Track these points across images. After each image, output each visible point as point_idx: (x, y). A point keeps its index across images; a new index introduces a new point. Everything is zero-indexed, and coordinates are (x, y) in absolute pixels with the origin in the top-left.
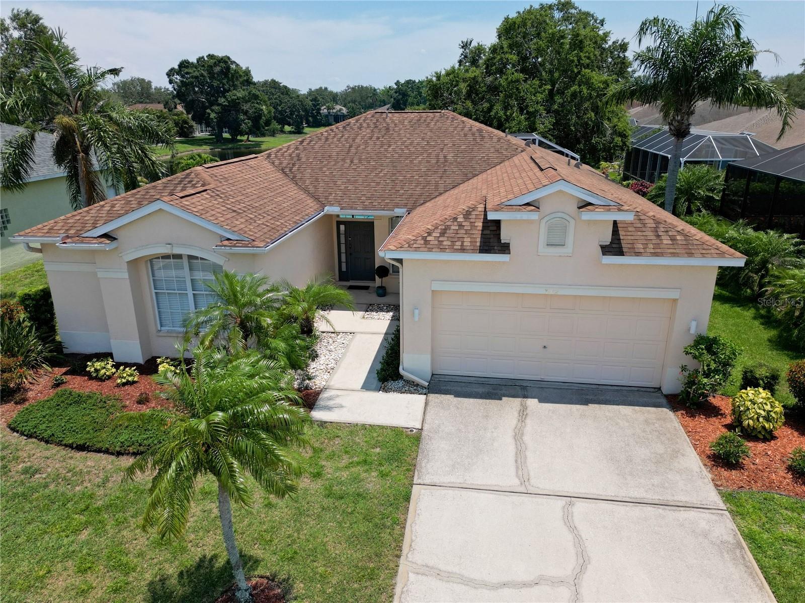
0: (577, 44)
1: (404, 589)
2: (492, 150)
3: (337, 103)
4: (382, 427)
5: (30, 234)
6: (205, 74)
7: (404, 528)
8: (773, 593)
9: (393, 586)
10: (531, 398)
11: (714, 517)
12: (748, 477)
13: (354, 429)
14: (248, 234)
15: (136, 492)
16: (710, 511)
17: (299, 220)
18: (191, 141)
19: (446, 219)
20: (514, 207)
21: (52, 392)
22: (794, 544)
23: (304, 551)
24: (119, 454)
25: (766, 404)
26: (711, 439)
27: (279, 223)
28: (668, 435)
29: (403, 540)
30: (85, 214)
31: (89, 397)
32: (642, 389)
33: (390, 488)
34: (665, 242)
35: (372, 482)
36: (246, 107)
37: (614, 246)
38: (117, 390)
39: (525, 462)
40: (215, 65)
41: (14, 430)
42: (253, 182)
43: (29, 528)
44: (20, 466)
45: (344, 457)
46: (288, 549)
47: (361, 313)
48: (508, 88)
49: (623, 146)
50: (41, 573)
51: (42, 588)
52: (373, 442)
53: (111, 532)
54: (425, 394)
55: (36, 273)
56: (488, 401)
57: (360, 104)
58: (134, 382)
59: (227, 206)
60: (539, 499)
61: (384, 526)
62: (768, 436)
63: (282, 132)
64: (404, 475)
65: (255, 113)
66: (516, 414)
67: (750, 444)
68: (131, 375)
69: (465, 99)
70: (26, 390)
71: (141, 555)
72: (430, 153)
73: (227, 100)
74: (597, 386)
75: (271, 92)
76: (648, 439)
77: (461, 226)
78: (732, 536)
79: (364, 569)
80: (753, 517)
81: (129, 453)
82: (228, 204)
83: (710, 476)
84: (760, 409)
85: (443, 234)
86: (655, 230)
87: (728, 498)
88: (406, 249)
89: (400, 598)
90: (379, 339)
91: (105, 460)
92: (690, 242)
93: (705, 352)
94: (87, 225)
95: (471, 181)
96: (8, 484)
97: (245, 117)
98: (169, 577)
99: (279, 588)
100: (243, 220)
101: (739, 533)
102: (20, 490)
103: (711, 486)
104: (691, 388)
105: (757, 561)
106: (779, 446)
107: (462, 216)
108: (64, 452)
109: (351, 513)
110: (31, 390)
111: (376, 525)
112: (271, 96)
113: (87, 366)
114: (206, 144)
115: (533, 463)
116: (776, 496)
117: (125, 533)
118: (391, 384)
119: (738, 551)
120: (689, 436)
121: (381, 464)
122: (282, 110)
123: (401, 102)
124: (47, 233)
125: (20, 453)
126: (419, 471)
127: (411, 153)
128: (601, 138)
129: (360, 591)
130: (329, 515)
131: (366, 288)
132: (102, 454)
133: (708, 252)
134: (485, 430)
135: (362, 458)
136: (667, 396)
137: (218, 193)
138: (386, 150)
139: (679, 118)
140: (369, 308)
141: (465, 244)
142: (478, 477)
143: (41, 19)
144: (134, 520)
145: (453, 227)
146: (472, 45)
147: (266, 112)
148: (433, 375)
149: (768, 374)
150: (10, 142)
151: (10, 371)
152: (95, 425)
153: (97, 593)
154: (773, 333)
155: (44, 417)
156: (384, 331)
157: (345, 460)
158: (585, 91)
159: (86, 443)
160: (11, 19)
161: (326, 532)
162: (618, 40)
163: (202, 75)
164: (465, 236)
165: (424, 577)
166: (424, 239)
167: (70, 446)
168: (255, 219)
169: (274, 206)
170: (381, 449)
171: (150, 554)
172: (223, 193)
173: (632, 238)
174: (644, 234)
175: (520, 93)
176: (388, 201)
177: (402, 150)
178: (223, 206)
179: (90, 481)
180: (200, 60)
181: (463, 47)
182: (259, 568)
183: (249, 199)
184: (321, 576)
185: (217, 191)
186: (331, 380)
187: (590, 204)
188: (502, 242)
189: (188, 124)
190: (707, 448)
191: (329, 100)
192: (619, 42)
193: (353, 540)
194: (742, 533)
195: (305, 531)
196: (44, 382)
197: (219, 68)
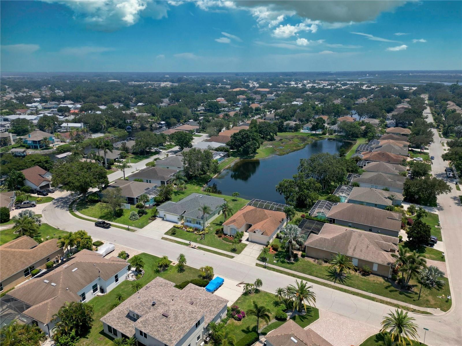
38: (228, 238)
63: (266, 140)
167: (226, 241)
187: (261, 230)
196: (223, 236)
197: (245, 136)
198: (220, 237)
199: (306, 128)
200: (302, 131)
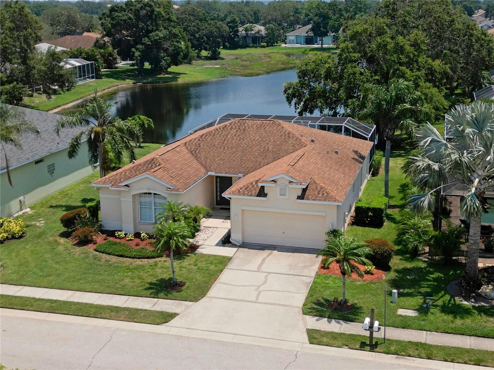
1: (215, 285)
2: (291, 145)
4: (219, 256)
5: (97, 183)
6: (132, 17)
7: (219, 276)
9: (212, 285)
10: (276, 250)
11: (309, 278)
12: (329, 271)
14: (177, 186)
15: (142, 267)
17: (196, 179)
18: (116, 73)
19: (249, 183)
20: (268, 182)
21: (105, 242)
22: (325, 284)
31: (118, 243)
32: (319, 250)
33: (217, 269)
34: (320, 195)
35: (212, 267)
36: (166, 45)
37: (302, 196)
38: (127, 242)
39: (262, 265)
40: (142, 8)
41: (97, 251)
42: (178, 161)
44: (104, 260)
45: (205, 262)
46: (186, 278)
47: (223, 220)
52: (215, 259)
54: (238, 248)
55: (66, 196)
56: (260, 251)
58: (133, 239)
59: (169, 174)
60: (260, 273)
63: (199, 57)
64: (222, 266)
65: (174, 50)
66: (267, 254)
68: (132, 237)
70: (95, 241)
72: (262, 146)
73: (150, 39)
77: (253, 186)
78: (310, 281)
80: (321, 279)
81: (137, 258)
85: (246, 189)
88: (233, 194)
92: (328, 196)
94: (117, 180)
96: (103, 263)
97: (165, 54)
100: (175, 181)
101: (313, 281)
102: (107, 264)
103: (316, 272)
107: (255, 182)
108: (116, 257)
110: (97, 241)
112: (190, 24)
113: (115, 234)
114: (129, 77)
115: (264, 266)
118: (227, 244)
119: (308, 284)
121: (216, 264)
123: (322, 25)
124: (103, 183)
125: (102, 257)
126: (228, 266)
127: (253, 145)
133: (332, 200)
134: (254, 258)
135: (210, 262)
137: (165, 169)
138: (241, 143)
141: (252, 193)
142: (245, 268)
144: (143, 271)
145: (250, 187)
147: (183, 48)
148: (243, 242)
151: (92, 232)
152: (124, 250)
155: (106, 247)
163: (130, 18)
164: (254, 190)
165: (221, 284)
166: (239, 191)
167: (118, 256)
168: (179, 180)
169: (187, 173)
170: (217, 261)
173: (310, 193)
174: (314, 192)
177: (249, 143)
179: (126, 263)
183: (177, 170)
185: (165, 167)
186: (204, 243)
187: (292, 182)
188: (265, 193)
189: (112, 57)
196: (100, 238)
197: (145, 12)
198: (84, 242)
199: (293, 38)
200: (283, 45)
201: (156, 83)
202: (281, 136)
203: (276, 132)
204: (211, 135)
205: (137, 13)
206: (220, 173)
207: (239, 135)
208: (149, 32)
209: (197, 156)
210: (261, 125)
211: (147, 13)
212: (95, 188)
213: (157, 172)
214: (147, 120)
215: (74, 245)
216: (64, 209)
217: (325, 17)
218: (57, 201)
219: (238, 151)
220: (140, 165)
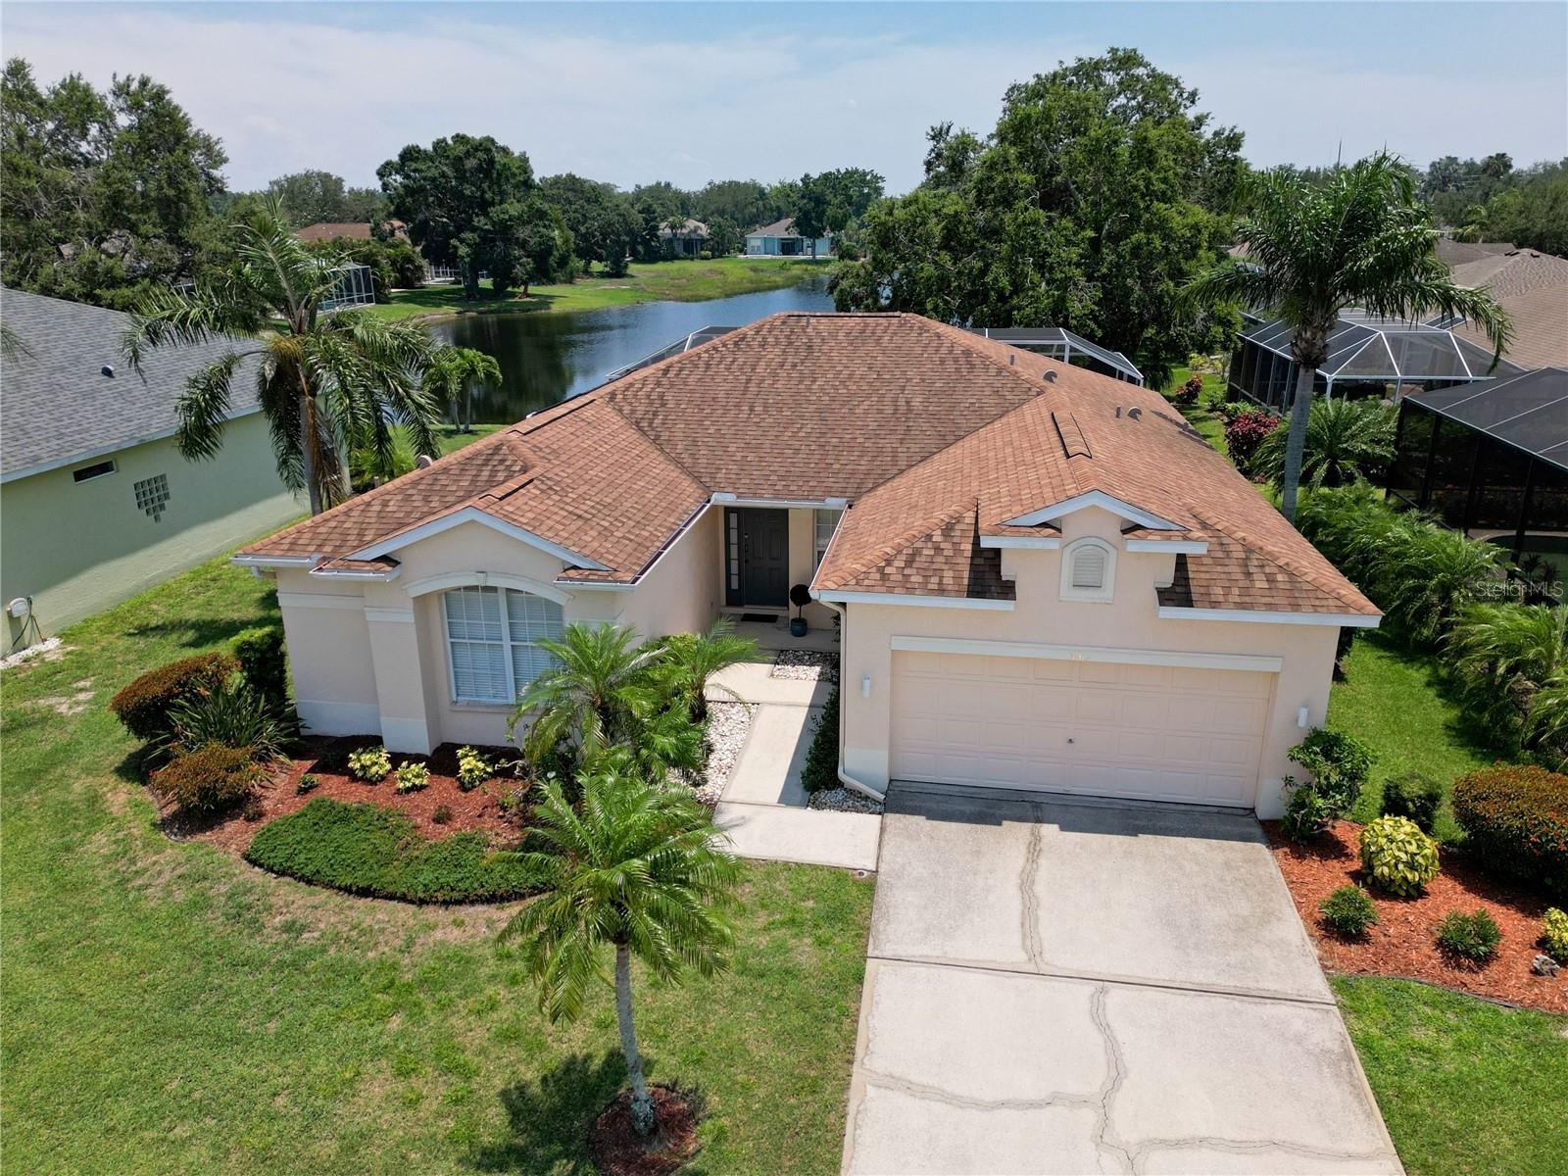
0: (1145, 155)
1: (862, 1107)
2: (988, 391)
3: (689, 216)
4: (814, 867)
5: (261, 552)
6: (449, 172)
7: (857, 1021)
8: (1385, 1121)
9: (845, 1103)
10: (1049, 823)
11: (1315, 1015)
12: (1374, 955)
13: (774, 869)
14: (607, 559)
15: (459, 962)
16: (1311, 1006)
17: (674, 523)
18: (422, 295)
19: (914, 536)
20: (1022, 529)
21: (301, 803)
22: (1426, 1055)
23: (715, 1051)
24: (422, 902)
25: (1410, 843)
26: (1324, 895)
27: (646, 534)
28: (1259, 887)
29: (855, 1039)
30: (343, 518)
31: (361, 811)
32: (1226, 810)
33: (833, 962)
34: (1258, 584)
35: (805, 953)
36: (522, 233)
37: (1178, 589)
38: (398, 799)
39: (1036, 926)
40: (468, 154)
41: (254, 863)
42: (596, 454)
43: (315, 1012)
44: (277, 920)
45: (761, 913)
46: (692, 1048)
47: (768, 667)
48: (1016, 235)
49: (1226, 341)
50: (347, 1075)
51: (354, 1096)
52: (803, 891)
53: (433, 1021)
54: (880, 813)
55: (212, 584)
56: (979, 827)
57: (732, 218)
58: (423, 787)
59: (567, 507)
60: (1055, 983)
61: (828, 1019)
62: (1413, 892)
63: (587, 273)
64: (853, 943)
65: (540, 244)
66: (1023, 850)
67: (1385, 904)
68: (418, 776)
69: (939, 248)
70: (258, 799)
71: (482, 1052)
72: (883, 396)
73: (491, 220)
74: (1154, 804)
75: (568, 198)
76: (1227, 893)
77: (938, 549)
78: (1338, 1042)
79: (802, 1078)
80: (1374, 1015)
81: (437, 901)
82: (567, 504)
83: (1316, 952)
84: (1399, 850)
85: (909, 563)
86: (1245, 563)
87: (1341, 986)
88: (852, 588)
89: (856, 1119)
90: (800, 716)
91: (404, 912)
92: (1298, 585)
93: (1320, 758)
94: (349, 538)
95: (952, 450)
96: (267, 946)
97: (522, 253)
98: (528, 1084)
99: (685, 1101)
100: (594, 533)
101: (1349, 1038)
102: (287, 956)
103: (1316, 968)
104: (1298, 812)
105: (1370, 1077)
106: (1429, 909)
107: (939, 532)
108: (339, 899)
109: (778, 999)
110: (266, 798)
111: (816, 1018)
112: (568, 208)
113: (349, 760)
115: (1048, 929)
116: (1413, 985)
117: (453, 1020)
118: (824, 795)
119: (1344, 1064)
120: (1291, 889)
121: (816, 926)
122: (587, 233)
123: (813, 215)
124: (288, 550)
125: (273, 900)
126: (876, 939)
127: (852, 395)
128: (1186, 327)
129: (798, 1108)
130: (745, 1001)
131: (772, 619)
132: (394, 903)
133: (1325, 603)
134: (975, 874)
135: (788, 915)
136: (1263, 823)
137: (550, 483)
138: (808, 388)
139: (1309, 334)
140: (783, 657)
141: (945, 581)
142: (963, 948)
143: (168, 92)
144: (464, 1002)
145: (925, 552)
146: (951, 134)
147: (559, 242)
148: (891, 781)
149: (1421, 792)
150: (196, 381)
151: (238, 768)
152: (379, 856)
153: (430, 1104)
154: (1453, 714)
155: (299, 843)
156: (808, 701)
157: (762, 919)
158: (1157, 243)
159: (371, 886)
160: (114, 93)
161: (744, 1025)
162: (1224, 129)
163: (443, 175)
164: (945, 567)
165: (888, 1091)
166: (881, 570)
167: (348, 890)
168: (612, 528)
169: (635, 499)
170: (816, 902)
171: (495, 1052)
172: (557, 483)
173: (1208, 576)
174: (1226, 569)
175: (1039, 244)
176: (815, 484)
177: (835, 388)
178: (562, 509)
179: (386, 943)
180: (440, 145)
181: (933, 138)
182: (654, 1074)
183: (595, 490)
184: (743, 1087)
185: (548, 479)
186: (729, 787)
187: (1138, 527)
188: (1004, 579)
189: (413, 264)
190: (1317, 909)
191: (674, 208)
192: (1226, 133)
193: (784, 1038)
194: (1355, 1040)
195: (714, 1024)
196: (280, 785)
197: (474, 162)
199: (758, 243)
200: (742, 256)
201: (505, 311)
202: (942, 362)
203: (918, 350)
204: (696, 366)
205: (457, 162)
206: (755, 495)
207: (794, 366)
208: (484, 206)
209: (658, 437)
210: (864, 331)
211: (481, 165)
212: (253, 569)
213: (519, 500)
214: (483, 360)
215: (163, 825)
216: (190, 635)
217: (819, 201)
218: (172, 606)
219: (802, 417)
220: (445, 470)
